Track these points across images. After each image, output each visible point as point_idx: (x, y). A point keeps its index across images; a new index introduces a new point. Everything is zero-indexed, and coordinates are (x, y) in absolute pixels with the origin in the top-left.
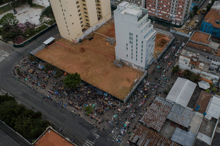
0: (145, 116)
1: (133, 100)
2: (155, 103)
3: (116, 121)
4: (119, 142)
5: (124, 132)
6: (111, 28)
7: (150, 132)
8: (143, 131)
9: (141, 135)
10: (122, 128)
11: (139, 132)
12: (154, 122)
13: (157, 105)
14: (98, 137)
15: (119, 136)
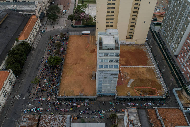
0: (47, 116)
1: (63, 103)
2: (63, 117)
3: (40, 102)
4: (24, 112)
5: (33, 111)
6: (131, 51)
7: (34, 126)
8: (33, 121)
9: (29, 121)
10: (35, 108)
11: (32, 119)
12: (44, 125)
13: (62, 119)
14: (24, 99)
15: (29, 110)
